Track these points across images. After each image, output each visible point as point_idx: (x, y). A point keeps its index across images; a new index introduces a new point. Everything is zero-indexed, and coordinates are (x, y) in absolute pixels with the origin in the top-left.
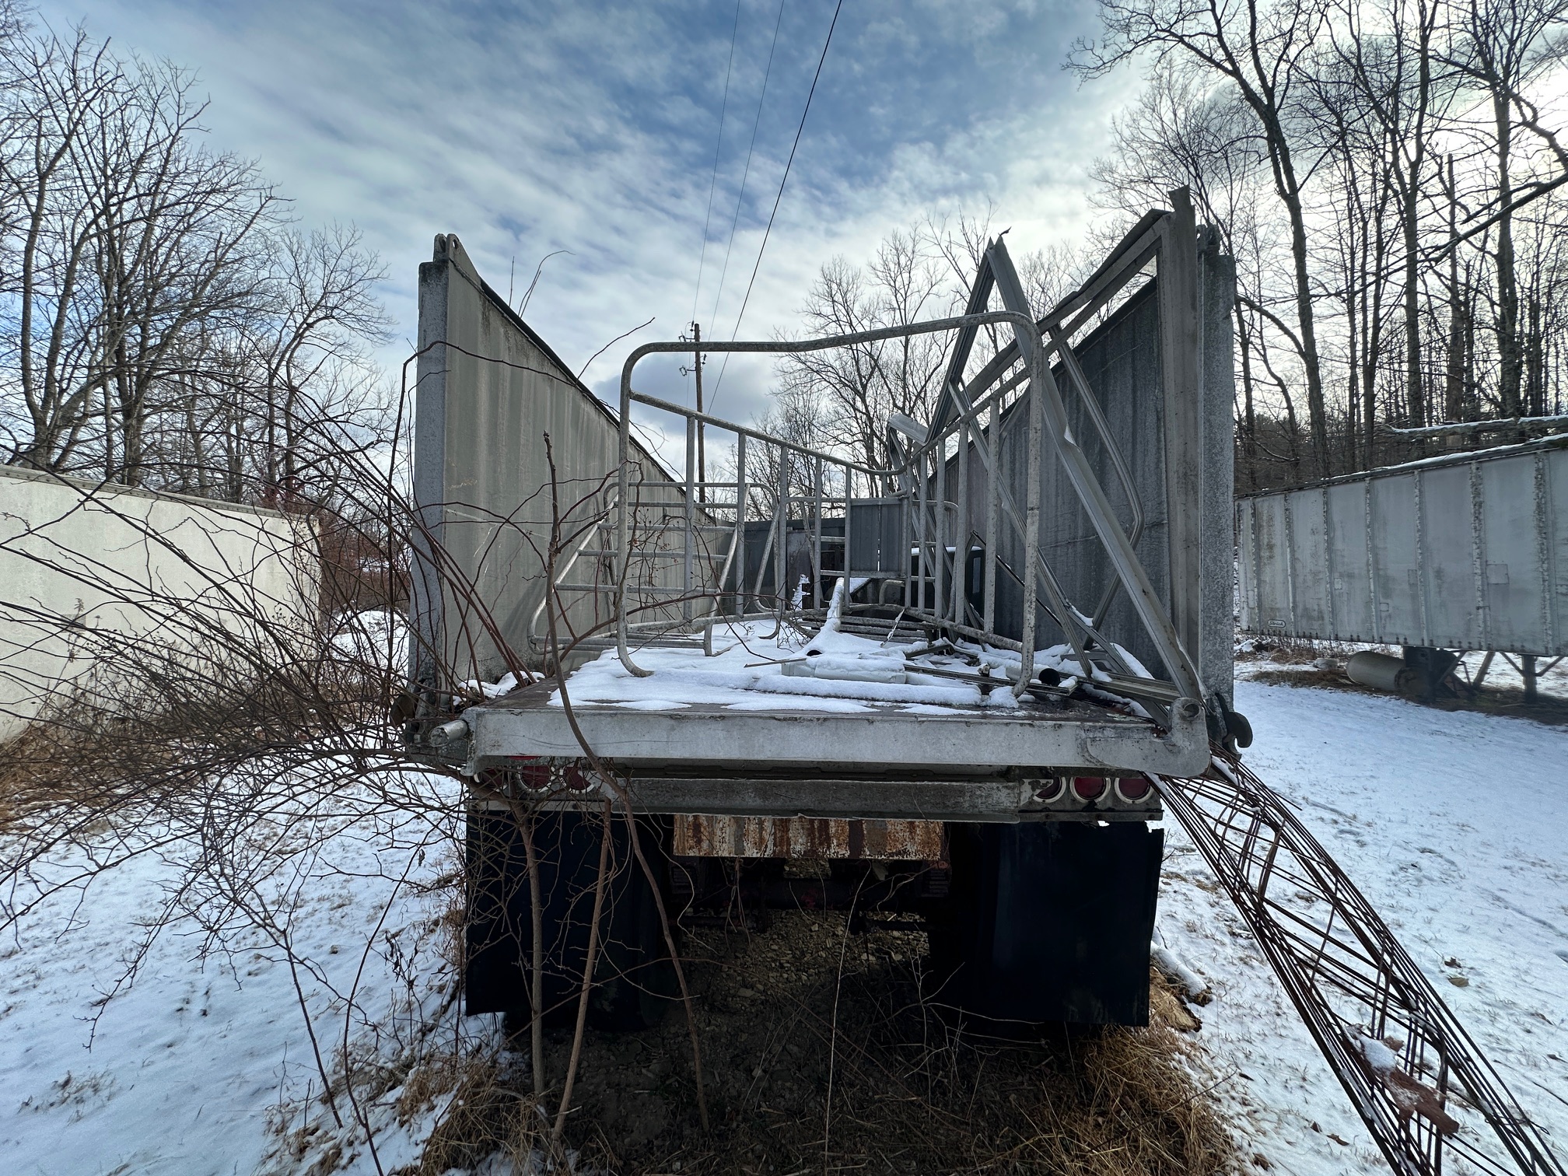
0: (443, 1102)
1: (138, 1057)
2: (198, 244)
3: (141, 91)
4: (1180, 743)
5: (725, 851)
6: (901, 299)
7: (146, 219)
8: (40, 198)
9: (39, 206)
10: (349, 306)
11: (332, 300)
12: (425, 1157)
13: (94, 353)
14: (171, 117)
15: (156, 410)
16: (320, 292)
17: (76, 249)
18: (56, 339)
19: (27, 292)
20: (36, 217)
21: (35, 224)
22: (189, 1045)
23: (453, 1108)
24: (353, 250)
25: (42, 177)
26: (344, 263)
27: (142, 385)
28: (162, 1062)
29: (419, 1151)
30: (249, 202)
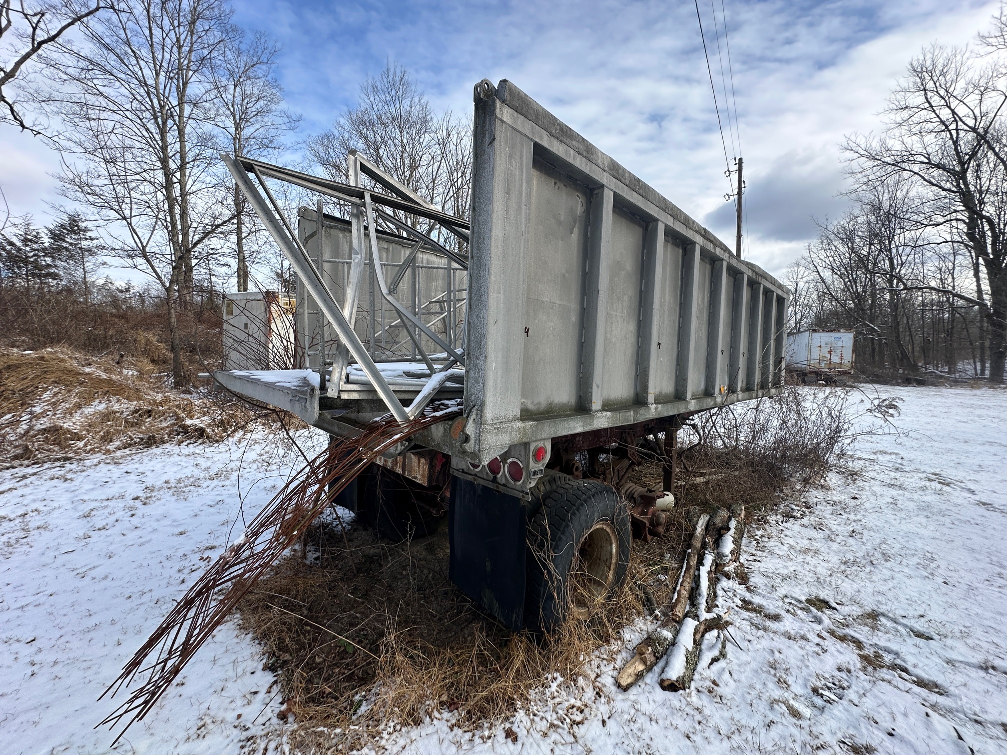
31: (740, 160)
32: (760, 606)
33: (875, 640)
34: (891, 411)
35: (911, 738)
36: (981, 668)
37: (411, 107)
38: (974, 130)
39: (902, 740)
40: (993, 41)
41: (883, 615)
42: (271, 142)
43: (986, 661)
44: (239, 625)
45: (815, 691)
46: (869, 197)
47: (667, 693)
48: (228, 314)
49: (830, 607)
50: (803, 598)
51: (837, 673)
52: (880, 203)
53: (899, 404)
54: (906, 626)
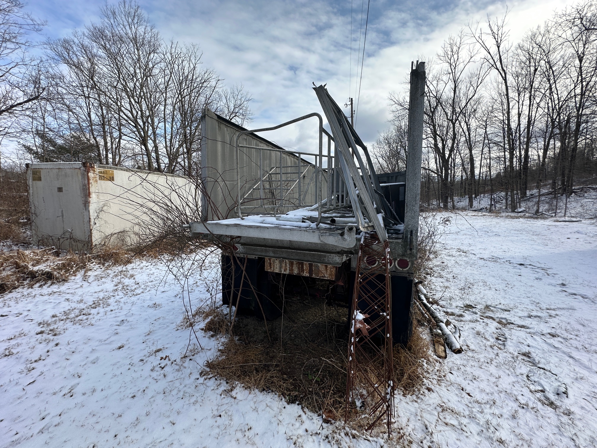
0: (210, 318)
1: (167, 302)
2: (202, 99)
3: (187, 55)
4: (346, 238)
5: (277, 271)
6: (453, 68)
7: (189, 94)
8: (166, 94)
9: (166, 97)
10: (241, 111)
11: (237, 110)
12: (205, 327)
13: (180, 136)
14: (193, 61)
15: (195, 151)
16: (233, 108)
17: (174, 107)
18: (172, 134)
19: (165, 122)
20: (165, 100)
21: (165, 102)
22: (176, 302)
23: (212, 319)
24: (241, 92)
25: (166, 88)
26: (239, 97)
27: (191, 145)
28: (170, 304)
29: (204, 325)
30: (213, 83)
31: (352, 99)
32: (452, 313)
33: (497, 316)
34: (447, 223)
35: (534, 345)
36: (528, 317)
37: (145, 33)
38: (436, 97)
39: (533, 347)
40: (442, 58)
41: (490, 306)
42: (15, 37)
43: (529, 314)
44: (243, 387)
45: (497, 339)
46: (397, 123)
47: (458, 354)
48: (34, 179)
49: (473, 307)
50: (462, 306)
51: (497, 331)
52: (401, 126)
53: (450, 219)
54: (499, 308)
